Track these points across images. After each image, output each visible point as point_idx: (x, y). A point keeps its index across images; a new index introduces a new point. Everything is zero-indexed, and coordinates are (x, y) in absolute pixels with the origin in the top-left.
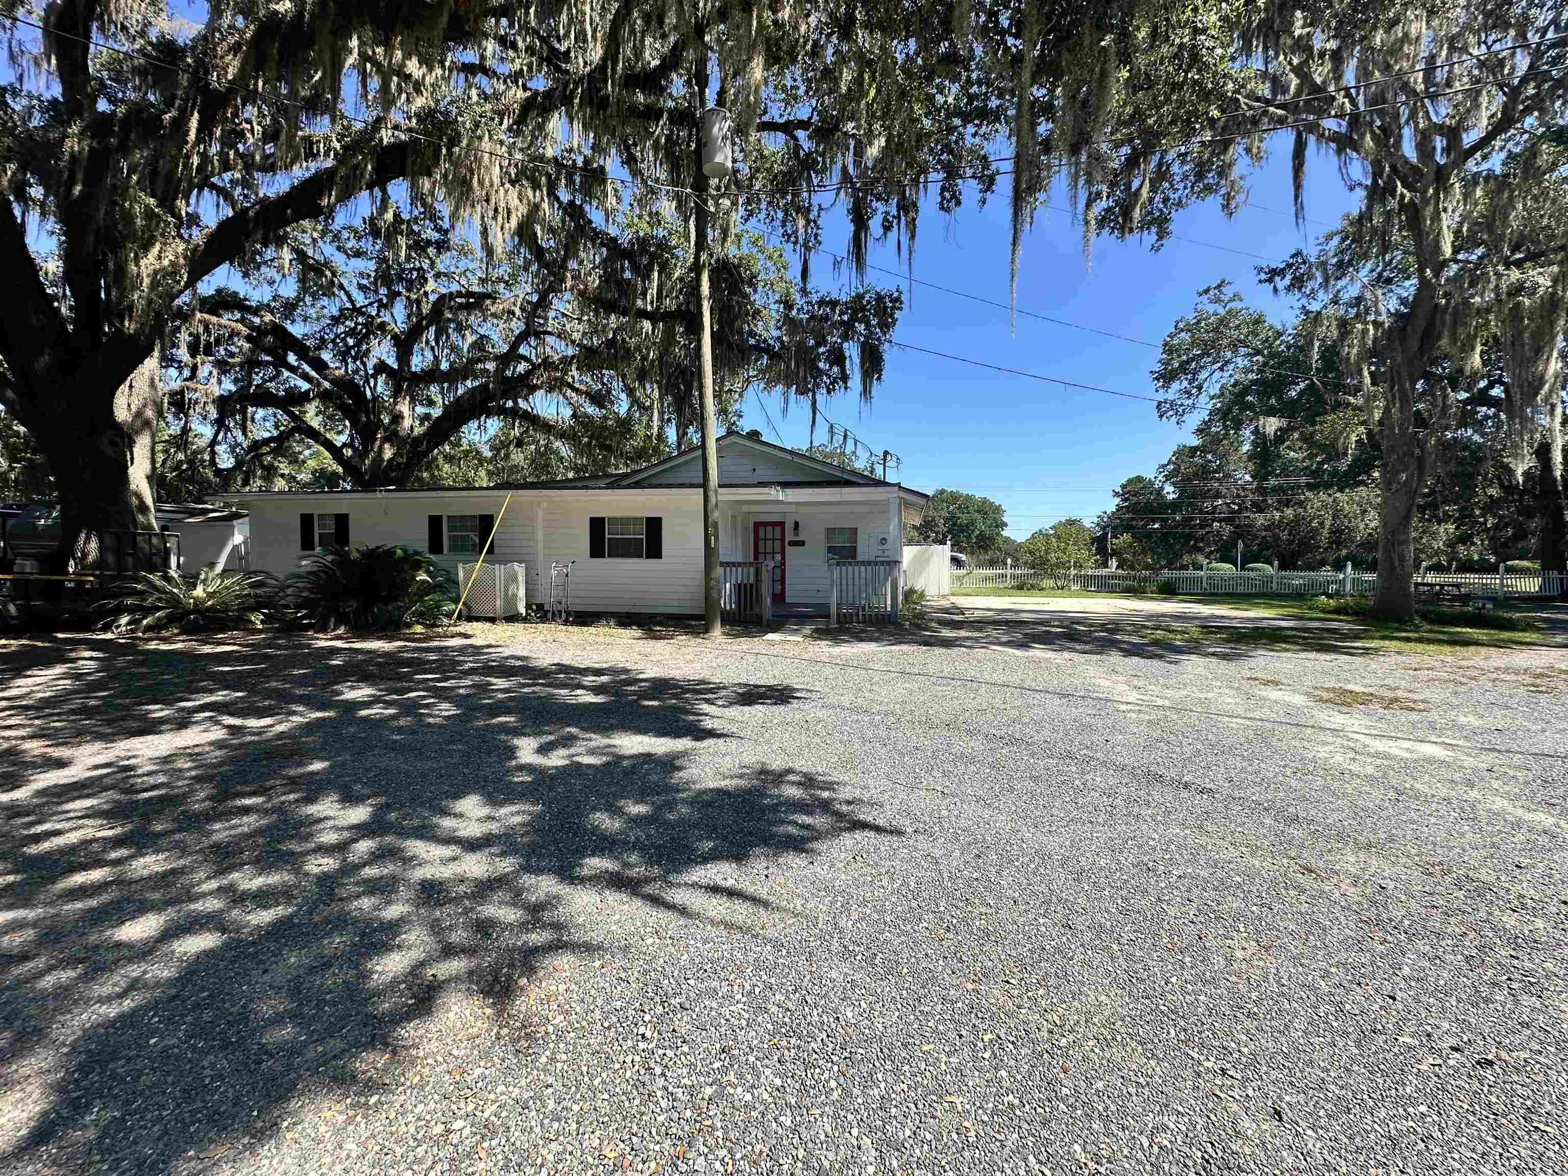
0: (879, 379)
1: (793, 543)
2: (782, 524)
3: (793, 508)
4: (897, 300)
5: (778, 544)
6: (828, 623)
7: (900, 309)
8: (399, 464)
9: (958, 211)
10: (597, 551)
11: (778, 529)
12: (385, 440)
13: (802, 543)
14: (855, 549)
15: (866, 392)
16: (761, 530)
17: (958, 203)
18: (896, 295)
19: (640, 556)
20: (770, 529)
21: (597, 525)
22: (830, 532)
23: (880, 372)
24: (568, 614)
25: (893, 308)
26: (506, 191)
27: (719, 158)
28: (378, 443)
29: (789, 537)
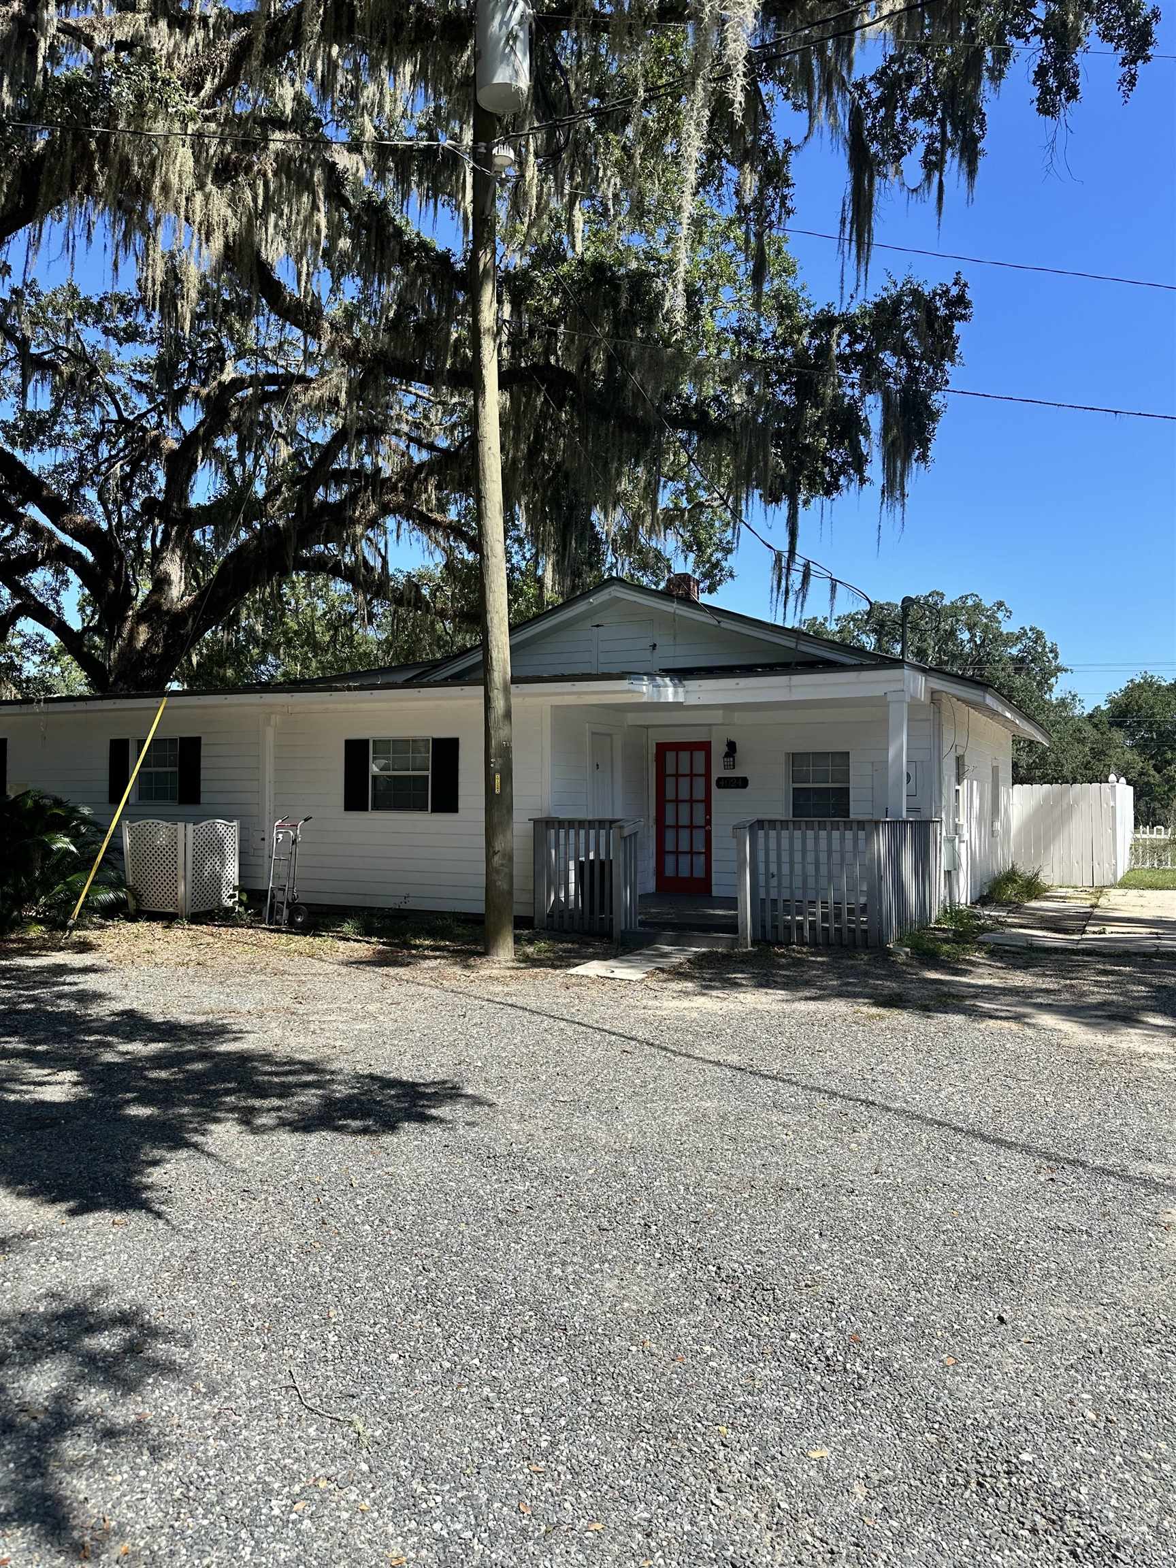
0: (923, 457)
1: (724, 783)
2: (705, 747)
3: (717, 717)
4: (961, 301)
5: (700, 783)
6: (735, 943)
7: (963, 317)
8: (153, 656)
9: (1071, 111)
10: (355, 800)
11: (700, 756)
12: (140, 618)
13: (742, 783)
14: (845, 792)
15: (893, 487)
16: (670, 756)
17: (1073, 93)
18: (954, 291)
19: (422, 808)
20: (684, 756)
21: (356, 752)
22: (796, 758)
23: (925, 443)
24: (294, 907)
25: (952, 317)
26: (207, 197)
27: (502, 76)
28: (128, 625)
29: (717, 772)
